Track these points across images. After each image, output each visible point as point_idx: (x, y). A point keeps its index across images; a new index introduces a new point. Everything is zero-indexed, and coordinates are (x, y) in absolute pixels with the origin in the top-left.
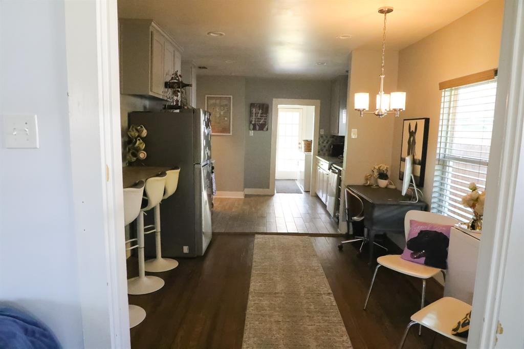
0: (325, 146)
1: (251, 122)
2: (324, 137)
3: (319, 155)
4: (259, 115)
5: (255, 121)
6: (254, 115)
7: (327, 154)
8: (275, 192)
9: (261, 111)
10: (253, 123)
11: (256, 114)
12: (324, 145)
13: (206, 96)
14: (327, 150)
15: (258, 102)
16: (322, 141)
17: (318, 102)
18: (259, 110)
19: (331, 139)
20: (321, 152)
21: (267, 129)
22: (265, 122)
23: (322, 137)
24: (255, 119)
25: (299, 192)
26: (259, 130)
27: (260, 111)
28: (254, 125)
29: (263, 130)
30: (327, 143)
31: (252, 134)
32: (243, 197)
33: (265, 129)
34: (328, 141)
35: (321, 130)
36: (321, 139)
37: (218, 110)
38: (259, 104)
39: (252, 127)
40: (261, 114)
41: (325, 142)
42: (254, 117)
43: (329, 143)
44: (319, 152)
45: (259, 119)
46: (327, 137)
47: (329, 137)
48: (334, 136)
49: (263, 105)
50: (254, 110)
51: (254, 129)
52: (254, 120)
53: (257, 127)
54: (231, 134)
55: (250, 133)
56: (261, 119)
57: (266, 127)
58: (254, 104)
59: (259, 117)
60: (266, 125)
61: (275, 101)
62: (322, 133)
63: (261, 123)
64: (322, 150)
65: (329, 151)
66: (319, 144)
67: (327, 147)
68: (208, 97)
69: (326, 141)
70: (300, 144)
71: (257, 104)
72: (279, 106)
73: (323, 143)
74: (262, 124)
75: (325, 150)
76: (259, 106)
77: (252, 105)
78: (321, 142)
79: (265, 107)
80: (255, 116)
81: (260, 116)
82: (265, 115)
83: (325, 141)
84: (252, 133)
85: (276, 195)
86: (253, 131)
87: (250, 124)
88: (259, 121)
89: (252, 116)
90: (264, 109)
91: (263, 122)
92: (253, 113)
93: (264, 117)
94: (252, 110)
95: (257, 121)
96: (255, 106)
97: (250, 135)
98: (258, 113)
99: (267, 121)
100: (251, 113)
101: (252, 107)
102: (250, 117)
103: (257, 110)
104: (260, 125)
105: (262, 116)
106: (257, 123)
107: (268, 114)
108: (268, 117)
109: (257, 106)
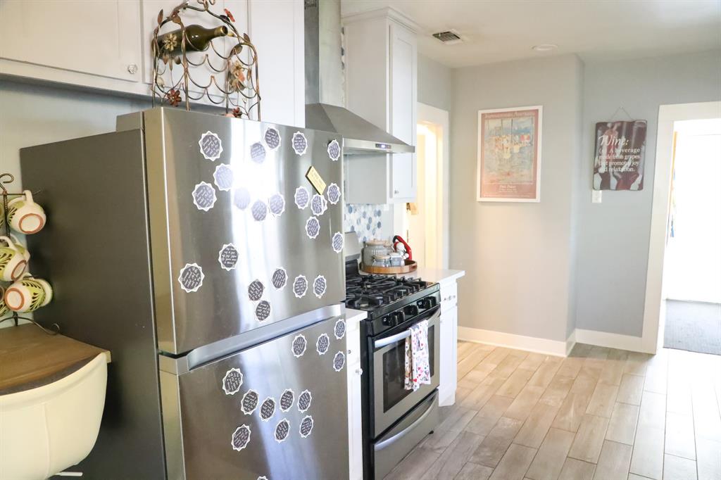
1: (596, 170)
4: (619, 151)
5: (608, 166)
6: (604, 151)
9: (623, 139)
10: (602, 170)
11: (609, 148)
13: (480, 112)
15: (614, 120)
18: (620, 137)
21: (641, 187)
22: (635, 167)
24: (608, 160)
26: (617, 188)
27: (622, 142)
28: (606, 178)
29: (628, 188)
31: (600, 200)
32: (565, 356)
33: (635, 186)
37: (506, 144)
38: (622, 122)
39: (598, 180)
40: (625, 147)
42: (604, 157)
45: (616, 160)
49: (631, 124)
50: (605, 138)
51: (605, 185)
52: (604, 164)
53: (614, 182)
54: (538, 199)
55: (594, 196)
56: (622, 160)
57: (638, 180)
58: (605, 124)
59: (618, 156)
60: (638, 175)
61: (665, 111)
63: (623, 170)
68: (483, 115)
71: (613, 124)
72: (679, 126)
74: (626, 174)
76: (620, 129)
77: (601, 127)
79: (635, 128)
80: (608, 153)
81: (622, 153)
82: (635, 151)
84: (598, 196)
86: (601, 191)
87: (595, 173)
88: (617, 167)
89: (600, 155)
90: (634, 136)
91: (630, 167)
92: (601, 147)
93: (633, 154)
94: (599, 138)
95: (613, 167)
96: (608, 128)
97: (594, 201)
98: (617, 146)
99: (642, 164)
100: (598, 147)
101: (599, 132)
102: (595, 156)
103: (614, 137)
104: (620, 176)
105: (628, 154)
106: (613, 172)
107: (643, 148)
108: (642, 154)
109: (612, 127)
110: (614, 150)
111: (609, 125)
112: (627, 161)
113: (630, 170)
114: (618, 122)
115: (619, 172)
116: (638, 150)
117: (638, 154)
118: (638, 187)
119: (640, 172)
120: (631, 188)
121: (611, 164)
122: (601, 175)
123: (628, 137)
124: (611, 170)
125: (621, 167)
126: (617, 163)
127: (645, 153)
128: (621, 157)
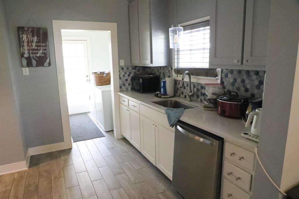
0: (127, 80)
1: (22, 55)
2: (125, 69)
3: (121, 91)
4: (34, 44)
5: (29, 53)
6: (25, 44)
7: (130, 89)
8: (72, 141)
10: (26, 55)
11: (28, 42)
12: (126, 78)
14: (129, 85)
15: (29, 26)
16: (123, 73)
17: (115, 25)
18: (33, 36)
19: (134, 71)
20: (123, 87)
21: (50, 64)
22: (45, 54)
23: (122, 69)
24: (29, 50)
25: (100, 135)
26: (37, 66)
27: (35, 39)
28: (29, 60)
29: (43, 65)
30: (129, 75)
31: (28, 73)
32: (27, 169)
33: (46, 64)
34: (130, 73)
35: (120, 60)
36: (121, 71)
38: (33, 28)
39: (25, 62)
40: (37, 42)
41: (127, 75)
42: (26, 48)
43: (131, 75)
44: (121, 87)
45: (33, 50)
46: (128, 69)
47: (130, 68)
48: (136, 66)
49: (39, 29)
50: (25, 37)
51: (29, 64)
52: (26, 52)
53: (34, 62)
55: (24, 71)
56: (37, 50)
57: (48, 60)
58: (23, 28)
59: (34, 47)
60: (47, 58)
61: (56, 23)
62: (122, 63)
63: (38, 55)
64: (124, 85)
65: (133, 84)
66: (120, 78)
67: (129, 80)
69: (128, 73)
70: (87, 76)
71: (28, 28)
73: (124, 76)
74: (40, 57)
75: (127, 85)
76: (32, 32)
77: (21, 30)
78: (121, 76)
79: (41, 32)
80: (28, 45)
81: (36, 46)
82: (43, 45)
83: (126, 73)
84: (26, 71)
85: (74, 145)
86: (27, 68)
87: (22, 58)
88: (35, 53)
89: (23, 46)
90: (41, 36)
91: (42, 54)
92: (23, 42)
93: (42, 46)
94: (21, 36)
95: (32, 53)
96: (25, 30)
97: (24, 74)
98: (33, 41)
99: (48, 52)
100: (21, 41)
101: (20, 32)
102: (20, 47)
103: (30, 36)
104: (37, 59)
105: (40, 46)
106: (33, 57)
107: (47, 43)
108: (48, 47)
109: (28, 30)
110: (31, 44)
111: (26, 29)
112: (40, 50)
113: (43, 55)
114: (31, 27)
115: (37, 57)
116: (45, 44)
117: (45, 46)
118: (48, 64)
119: (48, 56)
120: (44, 66)
121: (31, 52)
122: (26, 58)
123: (38, 36)
124: (31, 55)
125: (37, 53)
126: (34, 52)
127: (49, 46)
128: (36, 48)
